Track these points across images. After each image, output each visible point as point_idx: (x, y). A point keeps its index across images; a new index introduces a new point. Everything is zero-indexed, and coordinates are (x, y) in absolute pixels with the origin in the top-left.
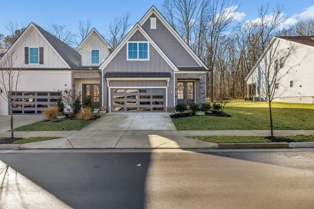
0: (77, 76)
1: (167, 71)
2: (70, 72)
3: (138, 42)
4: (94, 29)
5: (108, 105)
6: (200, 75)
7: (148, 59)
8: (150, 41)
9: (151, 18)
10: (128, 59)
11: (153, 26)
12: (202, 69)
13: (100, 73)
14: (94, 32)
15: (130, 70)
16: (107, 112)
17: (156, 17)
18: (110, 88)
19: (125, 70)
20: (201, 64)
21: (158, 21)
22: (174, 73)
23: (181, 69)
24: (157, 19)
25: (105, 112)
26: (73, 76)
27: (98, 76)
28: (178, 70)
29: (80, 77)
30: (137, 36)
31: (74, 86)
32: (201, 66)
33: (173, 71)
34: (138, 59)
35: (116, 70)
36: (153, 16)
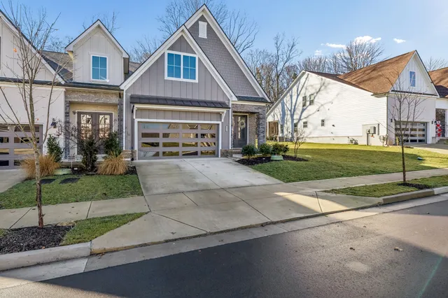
0: (75, 98)
1: (221, 99)
2: (62, 89)
3: (182, 54)
4: (99, 22)
5: (132, 148)
6: (259, 107)
7: (196, 81)
8: (199, 55)
9: (200, 22)
10: (166, 78)
11: (203, 34)
12: (262, 100)
13: (120, 96)
14: (99, 26)
15: (169, 95)
16: (132, 160)
17: (207, 21)
18: (136, 120)
19: (161, 94)
20: (261, 94)
21: (209, 28)
22: (231, 103)
23: (240, 98)
24: (208, 25)
25: (129, 159)
26: (66, 97)
27: (115, 100)
28: (237, 99)
29: (80, 100)
30: (181, 44)
31: (67, 114)
32: (261, 96)
33: (229, 100)
34: (182, 79)
35: (146, 93)
36: (202, 19)
